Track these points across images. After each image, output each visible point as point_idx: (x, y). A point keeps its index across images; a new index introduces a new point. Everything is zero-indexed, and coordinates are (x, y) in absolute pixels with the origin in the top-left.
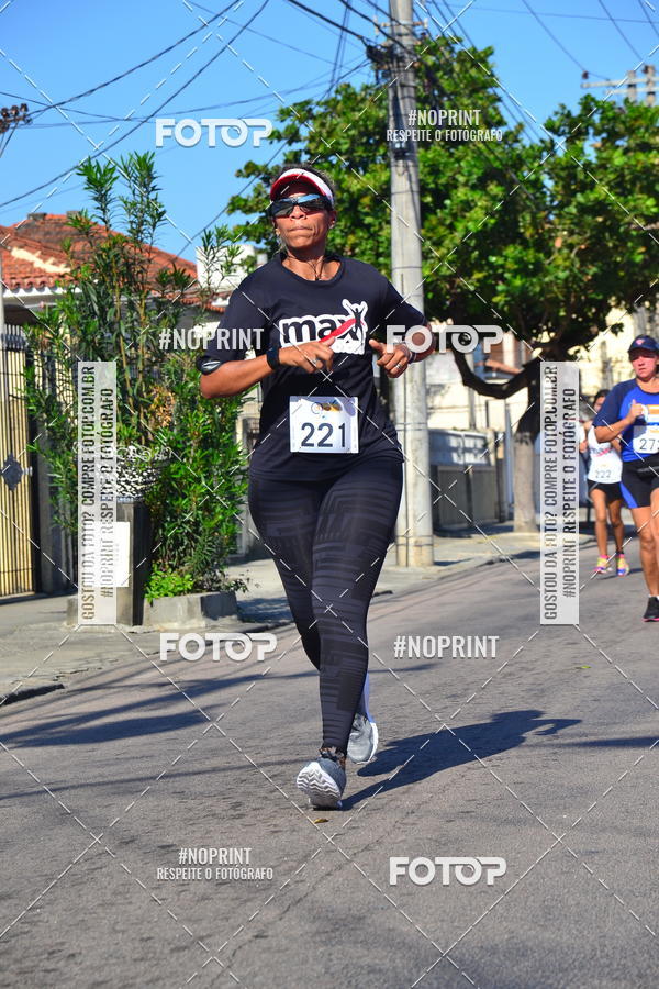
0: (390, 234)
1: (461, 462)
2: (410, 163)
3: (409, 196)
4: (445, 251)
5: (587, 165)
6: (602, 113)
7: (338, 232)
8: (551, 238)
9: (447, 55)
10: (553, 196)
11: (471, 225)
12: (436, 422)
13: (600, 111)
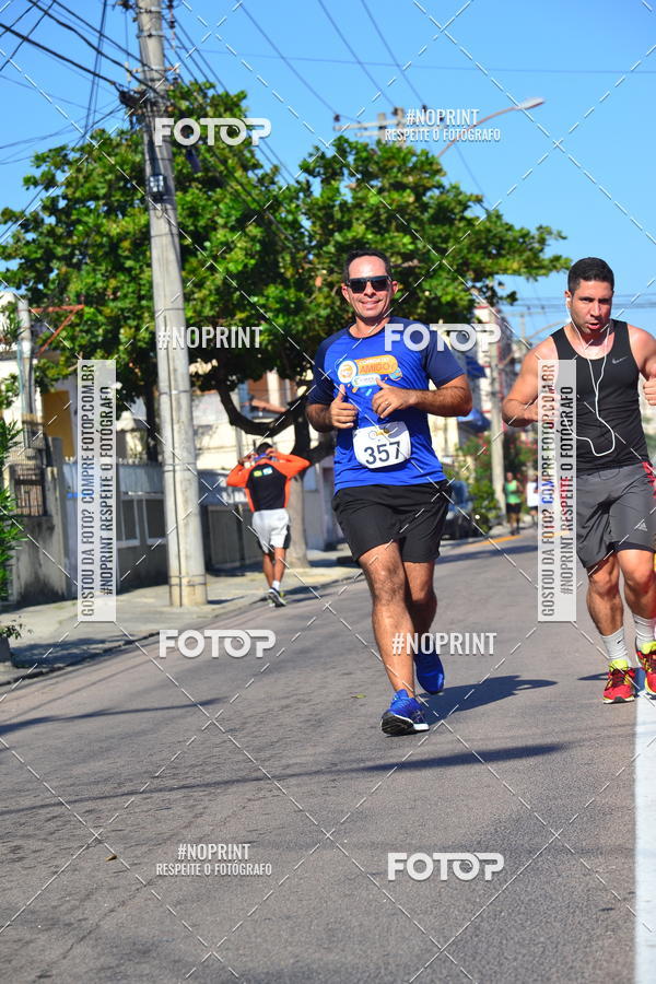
0: (151, 276)
1: (231, 501)
2: (169, 207)
3: (169, 237)
4: (207, 292)
5: (343, 205)
6: (356, 154)
7: (99, 276)
8: (311, 277)
9: (200, 99)
10: (311, 237)
11: (232, 267)
12: (204, 463)
13: (354, 152)
